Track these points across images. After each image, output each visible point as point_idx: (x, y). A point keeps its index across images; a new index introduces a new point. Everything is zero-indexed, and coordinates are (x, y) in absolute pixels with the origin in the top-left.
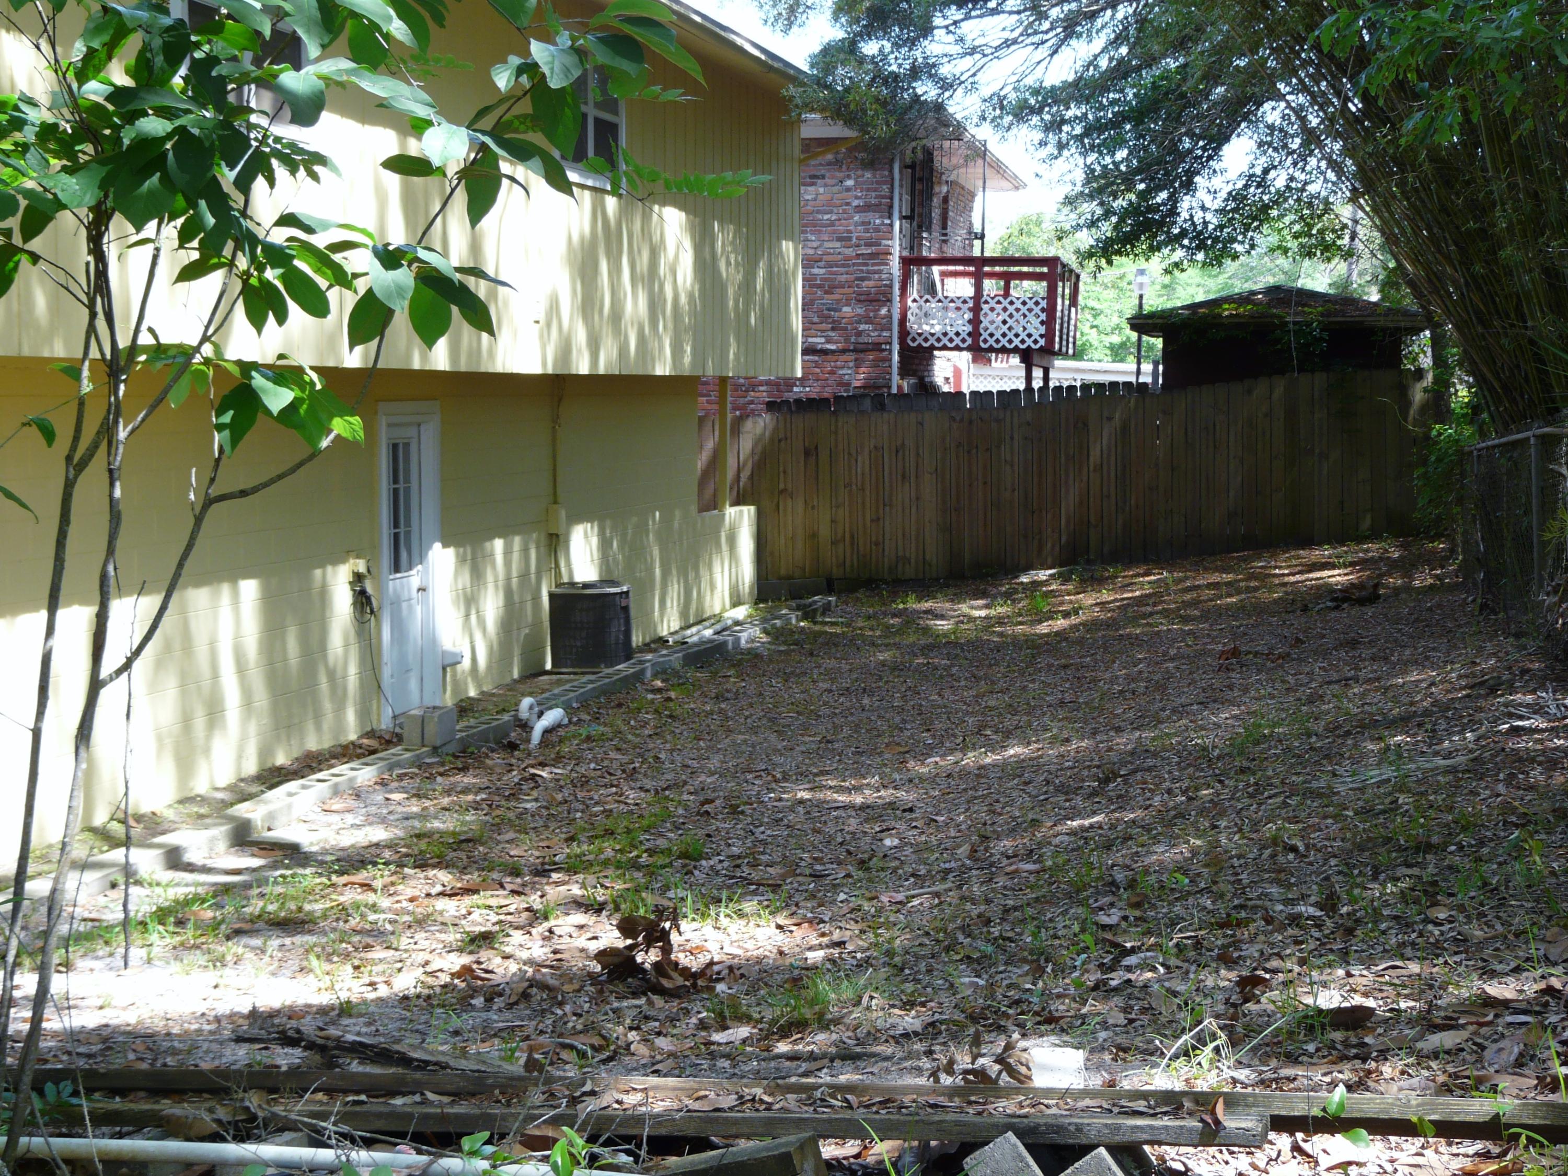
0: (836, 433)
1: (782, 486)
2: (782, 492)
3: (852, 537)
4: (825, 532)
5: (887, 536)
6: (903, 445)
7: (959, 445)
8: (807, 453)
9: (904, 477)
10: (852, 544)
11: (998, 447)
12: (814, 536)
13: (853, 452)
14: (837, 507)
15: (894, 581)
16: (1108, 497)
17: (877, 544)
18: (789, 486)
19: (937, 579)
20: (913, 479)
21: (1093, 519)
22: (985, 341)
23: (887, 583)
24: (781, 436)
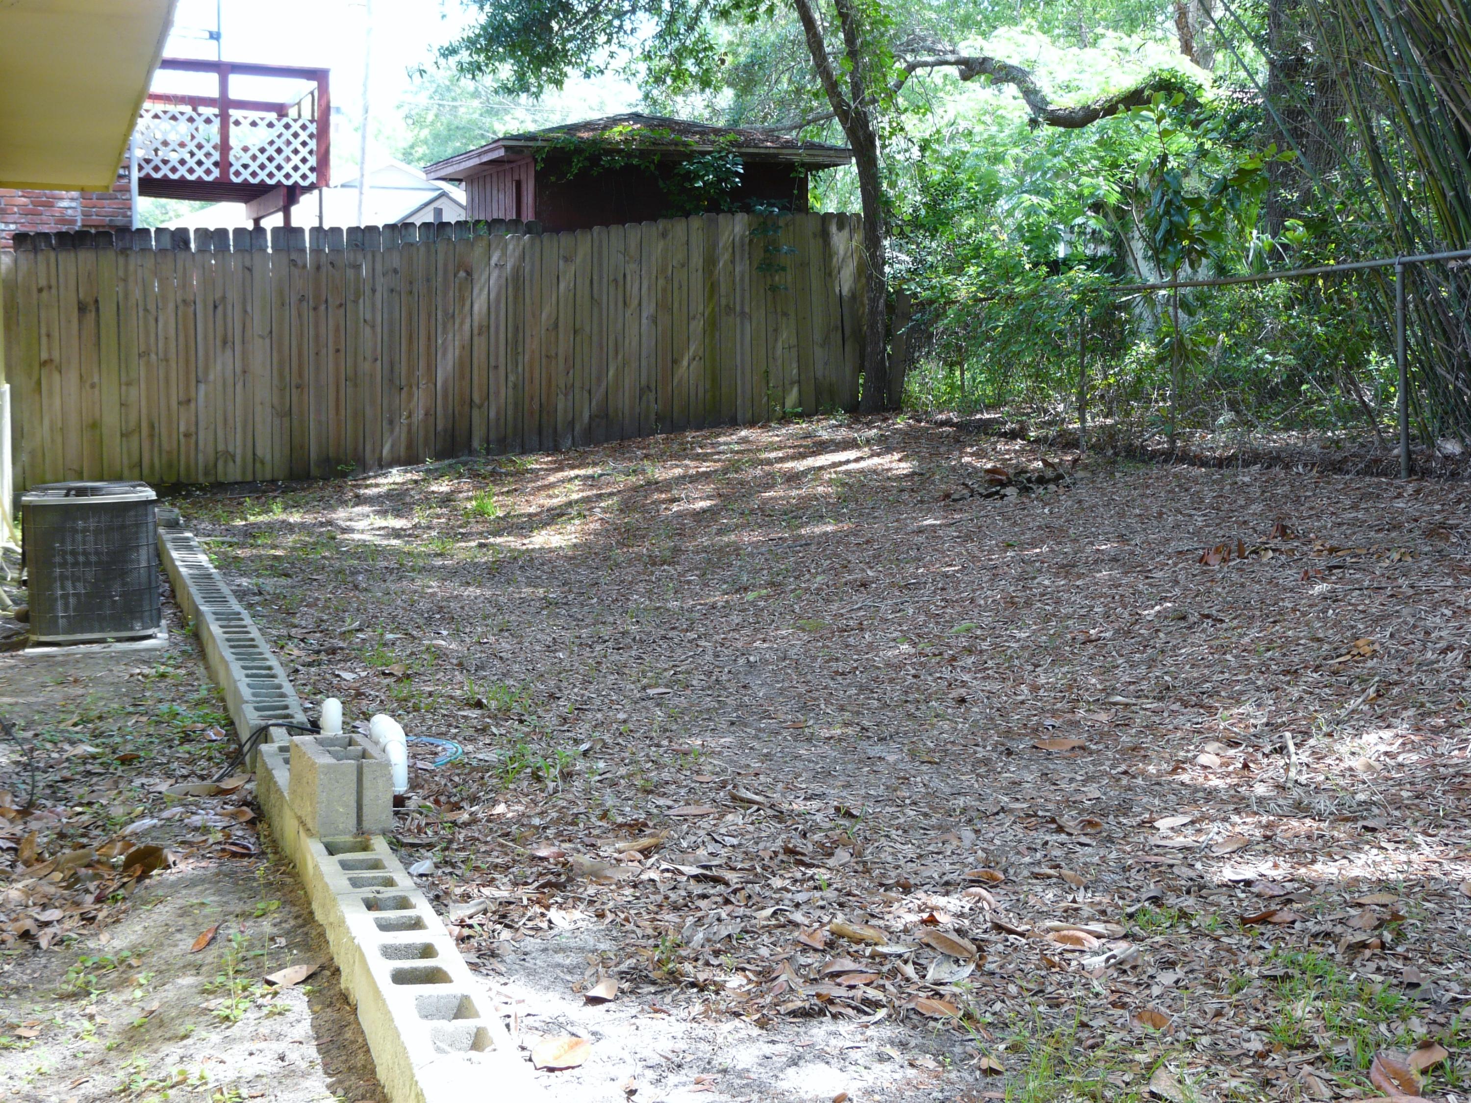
0: (125, 280)
1: (44, 356)
2: (44, 364)
3: (152, 427)
4: (111, 419)
5: (202, 425)
6: (224, 298)
7: (302, 299)
8: (82, 308)
9: (225, 342)
10: (151, 436)
11: (356, 302)
12: (95, 425)
13: (152, 307)
14: (129, 384)
15: (212, 486)
16: (496, 367)
17: (187, 435)
18: (56, 355)
19: (273, 481)
20: (238, 347)
21: (476, 399)
22: (237, 174)
23: (201, 488)
24: (43, 282)
